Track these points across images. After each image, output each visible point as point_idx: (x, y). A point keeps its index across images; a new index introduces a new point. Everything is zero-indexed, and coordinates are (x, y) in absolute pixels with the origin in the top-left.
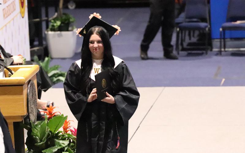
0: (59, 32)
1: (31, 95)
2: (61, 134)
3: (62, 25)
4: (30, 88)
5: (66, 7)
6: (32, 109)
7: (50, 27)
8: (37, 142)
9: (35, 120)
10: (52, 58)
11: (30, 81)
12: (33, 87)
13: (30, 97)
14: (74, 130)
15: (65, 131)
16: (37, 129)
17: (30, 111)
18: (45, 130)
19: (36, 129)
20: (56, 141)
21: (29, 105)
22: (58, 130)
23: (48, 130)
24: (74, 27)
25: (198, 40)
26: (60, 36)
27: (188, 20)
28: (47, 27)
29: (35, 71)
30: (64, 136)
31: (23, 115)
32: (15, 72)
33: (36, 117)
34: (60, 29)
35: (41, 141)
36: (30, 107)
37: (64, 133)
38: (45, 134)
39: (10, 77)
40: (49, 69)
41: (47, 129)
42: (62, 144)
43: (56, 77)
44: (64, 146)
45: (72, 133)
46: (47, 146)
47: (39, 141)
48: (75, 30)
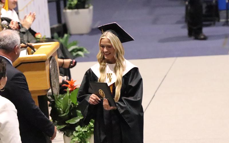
0: (76, 10)
1: (53, 70)
3: (79, 3)
4: (52, 64)
6: (54, 83)
7: (68, 5)
8: (61, 114)
9: (58, 93)
10: (71, 35)
11: (51, 57)
12: (54, 63)
13: (52, 72)
16: (60, 102)
17: (53, 85)
18: (67, 103)
20: (78, 112)
21: (52, 80)
24: (90, 5)
26: (77, 13)
28: (65, 6)
29: (56, 47)
31: (47, 89)
32: (37, 49)
33: (59, 91)
34: (77, 7)
35: (64, 112)
36: (52, 82)
38: (68, 105)
39: (32, 54)
40: (68, 44)
41: (69, 101)
43: (75, 52)
46: (70, 117)
47: (62, 112)
48: (91, 7)
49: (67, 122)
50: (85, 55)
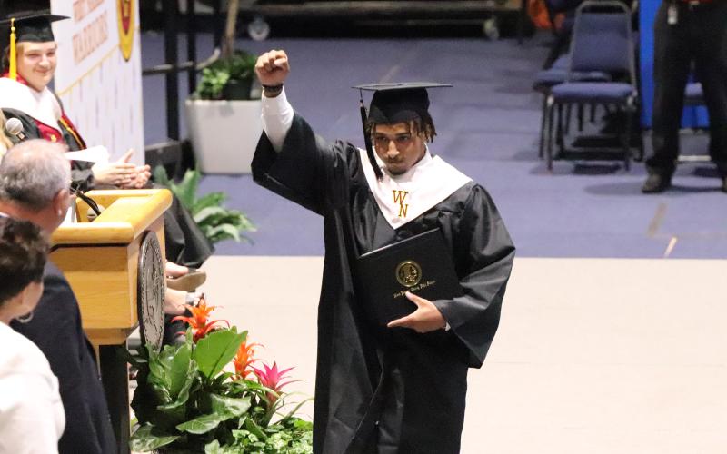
0: (224, 103)
1: (149, 271)
2: (228, 380)
3: (233, 82)
4: (146, 253)
5: (242, 34)
6: (151, 310)
7: (200, 87)
8: (163, 403)
9: (159, 340)
10: (204, 174)
11: (145, 233)
12: (154, 249)
13: (146, 279)
14: (264, 371)
15: (240, 372)
16: (163, 367)
17: (145, 315)
18: (185, 372)
19: (161, 365)
20: (215, 400)
21: (144, 300)
22: (220, 369)
23: (192, 372)
25: (604, 131)
26: (226, 112)
27: (577, 75)
28: (192, 88)
29: (160, 206)
30: (238, 387)
31: (127, 326)
32: (106, 208)
33: (162, 334)
34: (228, 93)
35: (174, 400)
36: (144, 306)
37: (239, 378)
38: (186, 379)
39: (91, 220)
40: (195, 202)
41: (190, 365)
42: (232, 409)
43: (214, 226)
44: (236, 413)
45: (259, 380)
46: (191, 413)
47: (168, 399)
49: (180, 428)
50: (243, 235)
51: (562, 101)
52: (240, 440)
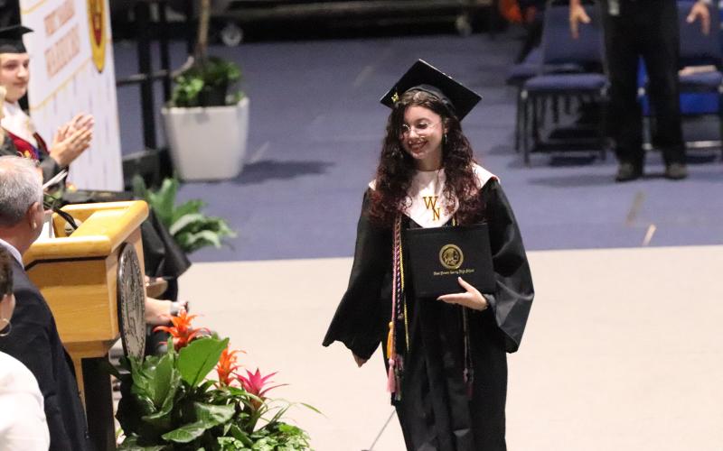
0: (198, 110)
1: (128, 283)
2: (212, 388)
3: (209, 88)
4: (125, 265)
5: (215, 40)
6: (132, 323)
7: (175, 95)
8: (148, 413)
9: (141, 352)
10: (182, 182)
11: (123, 246)
12: (132, 261)
13: (126, 290)
14: (247, 377)
15: (223, 379)
16: (146, 377)
17: (126, 327)
18: (169, 380)
19: (144, 375)
20: (199, 408)
21: (124, 312)
22: (203, 378)
23: (176, 378)
24: (241, 94)
25: (580, 122)
26: (202, 119)
27: (550, 68)
28: (167, 96)
29: (138, 217)
30: (222, 394)
31: (108, 338)
32: (82, 222)
33: (144, 345)
34: (203, 100)
35: (159, 408)
36: (125, 317)
37: (222, 385)
38: (170, 388)
39: (68, 235)
40: (174, 209)
41: (173, 375)
42: (216, 417)
43: (194, 233)
44: (221, 420)
45: (243, 386)
46: (177, 422)
47: (152, 409)
48: (244, 102)
49: (165, 437)
50: (222, 242)
51: (536, 94)
52: (226, 447)
